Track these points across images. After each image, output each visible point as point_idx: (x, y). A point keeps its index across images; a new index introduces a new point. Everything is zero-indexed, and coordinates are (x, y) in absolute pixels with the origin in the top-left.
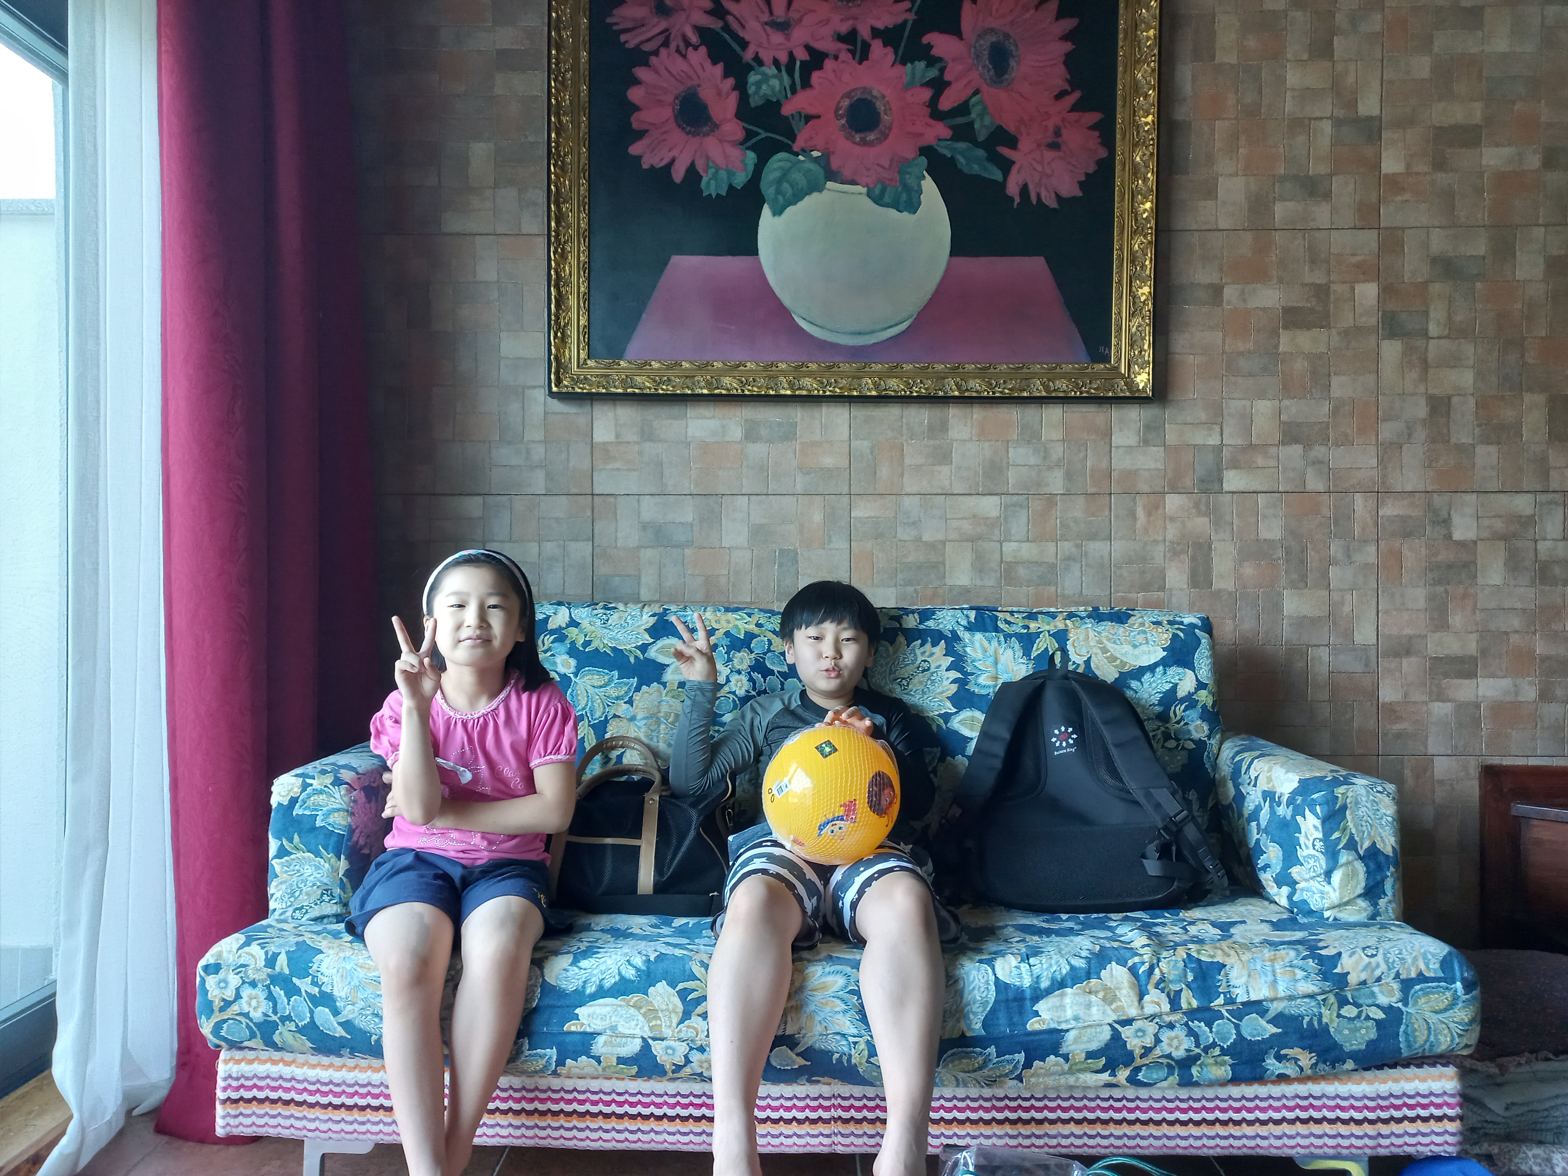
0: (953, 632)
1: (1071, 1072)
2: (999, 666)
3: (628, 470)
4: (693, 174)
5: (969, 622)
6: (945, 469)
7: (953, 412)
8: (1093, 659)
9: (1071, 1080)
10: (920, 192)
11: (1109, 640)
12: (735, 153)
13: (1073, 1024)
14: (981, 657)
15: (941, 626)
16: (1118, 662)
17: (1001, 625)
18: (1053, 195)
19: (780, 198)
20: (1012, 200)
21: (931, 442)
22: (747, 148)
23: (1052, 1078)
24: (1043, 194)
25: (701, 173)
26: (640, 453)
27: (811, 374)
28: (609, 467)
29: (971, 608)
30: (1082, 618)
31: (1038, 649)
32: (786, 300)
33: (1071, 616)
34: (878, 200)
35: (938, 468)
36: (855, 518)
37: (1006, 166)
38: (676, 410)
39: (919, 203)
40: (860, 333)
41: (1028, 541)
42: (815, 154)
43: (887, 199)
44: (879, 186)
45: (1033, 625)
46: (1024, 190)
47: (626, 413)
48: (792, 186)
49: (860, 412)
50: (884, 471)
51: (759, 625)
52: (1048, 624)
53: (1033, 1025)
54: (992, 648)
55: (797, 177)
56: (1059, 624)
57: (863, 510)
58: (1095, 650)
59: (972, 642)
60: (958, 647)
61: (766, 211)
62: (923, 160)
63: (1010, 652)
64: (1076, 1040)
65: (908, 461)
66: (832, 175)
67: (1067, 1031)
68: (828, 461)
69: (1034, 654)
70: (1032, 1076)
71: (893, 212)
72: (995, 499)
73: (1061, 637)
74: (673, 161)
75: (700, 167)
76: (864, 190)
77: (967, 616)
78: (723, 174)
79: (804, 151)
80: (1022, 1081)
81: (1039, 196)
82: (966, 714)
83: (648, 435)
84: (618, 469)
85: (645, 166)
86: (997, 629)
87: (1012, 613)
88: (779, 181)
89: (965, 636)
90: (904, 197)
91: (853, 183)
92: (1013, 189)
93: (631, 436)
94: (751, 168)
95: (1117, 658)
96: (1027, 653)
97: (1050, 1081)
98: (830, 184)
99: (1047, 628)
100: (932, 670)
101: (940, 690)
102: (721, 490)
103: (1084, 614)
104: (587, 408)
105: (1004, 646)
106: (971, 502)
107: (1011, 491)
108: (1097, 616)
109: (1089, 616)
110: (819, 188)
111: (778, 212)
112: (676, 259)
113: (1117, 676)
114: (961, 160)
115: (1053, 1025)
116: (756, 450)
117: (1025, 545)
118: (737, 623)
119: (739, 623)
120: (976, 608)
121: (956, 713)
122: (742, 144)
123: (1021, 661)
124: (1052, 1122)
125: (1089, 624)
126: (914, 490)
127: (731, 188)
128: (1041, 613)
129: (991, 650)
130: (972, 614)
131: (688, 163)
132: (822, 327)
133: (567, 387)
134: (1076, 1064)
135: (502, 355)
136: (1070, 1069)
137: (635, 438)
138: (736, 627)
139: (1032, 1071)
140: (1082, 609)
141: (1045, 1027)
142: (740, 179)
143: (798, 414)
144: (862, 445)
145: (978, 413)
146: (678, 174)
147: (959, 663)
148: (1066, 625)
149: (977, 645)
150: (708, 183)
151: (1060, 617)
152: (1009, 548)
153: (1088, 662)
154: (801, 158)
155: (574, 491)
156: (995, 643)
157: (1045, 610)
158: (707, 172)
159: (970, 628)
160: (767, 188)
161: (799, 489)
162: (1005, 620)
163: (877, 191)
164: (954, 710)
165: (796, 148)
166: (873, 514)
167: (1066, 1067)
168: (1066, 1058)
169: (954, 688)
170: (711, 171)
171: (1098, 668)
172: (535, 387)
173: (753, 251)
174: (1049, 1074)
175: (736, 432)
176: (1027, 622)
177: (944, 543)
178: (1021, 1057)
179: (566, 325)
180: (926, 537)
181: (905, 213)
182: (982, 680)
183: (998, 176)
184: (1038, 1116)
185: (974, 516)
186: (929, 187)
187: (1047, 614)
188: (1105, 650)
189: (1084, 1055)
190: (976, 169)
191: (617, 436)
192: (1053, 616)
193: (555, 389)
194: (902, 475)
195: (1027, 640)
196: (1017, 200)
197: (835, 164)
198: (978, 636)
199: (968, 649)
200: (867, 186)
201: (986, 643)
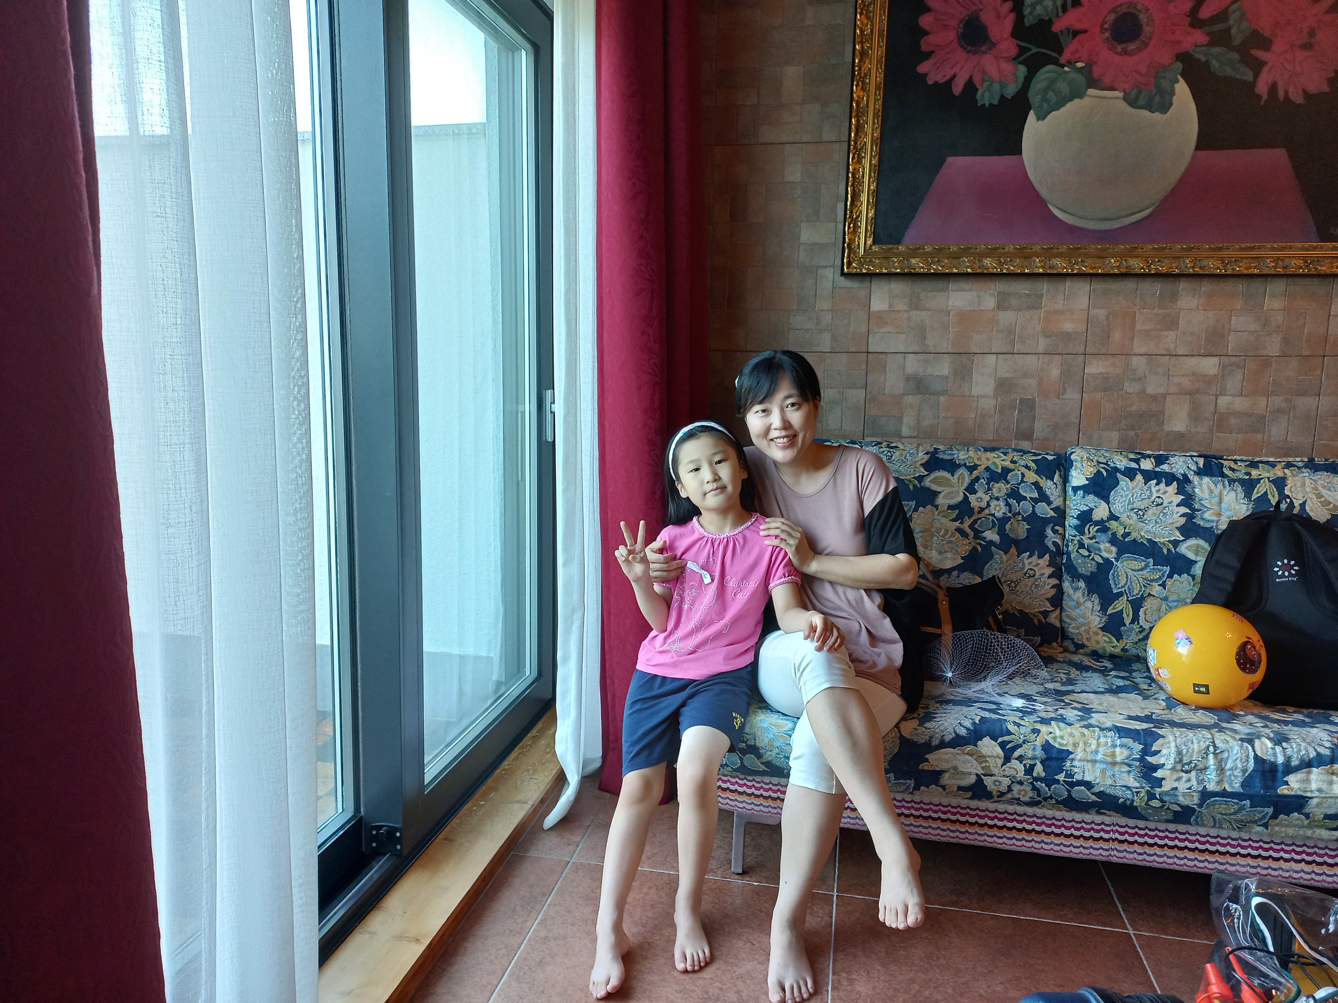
0: (1185, 476)
1: (1309, 826)
2: (1223, 505)
3: (897, 333)
4: (970, 87)
5: (1198, 468)
6: (1172, 334)
7: (1183, 285)
8: (1308, 502)
9: (1309, 833)
10: (1172, 93)
11: (1324, 487)
12: (1007, 67)
13: (1317, 794)
14: (1207, 497)
15: (1174, 470)
16: (1331, 506)
17: (1226, 471)
18: (1300, 92)
19: (1045, 105)
20: (1260, 97)
21: (1161, 311)
22: (1020, 63)
23: (1293, 829)
24: (1291, 90)
25: (978, 86)
26: (909, 319)
27: (1060, 255)
28: (881, 330)
29: (1200, 456)
30: (1299, 468)
31: (1258, 493)
32: (1044, 192)
33: (1289, 465)
34: (1133, 103)
35: (1166, 333)
36: (1088, 374)
37: (1257, 66)
38: (940, 284)
39: (1171, 104)
40: (1106, 220)
41: (1241, 395)
42: (1079, 65)
43: (1141, 102)
44: (1135, 91)
45: (1255, 473)
46: (1273, 88)
47: (897, 287)
48: (1056, 94)
49: (1099, 286)
50: (1117, 336)
51: (1013, 462)
52: (1268, 472)
53: (1283, 790)
54: (1218, 490)
55: (1062, 86)
56: (1278, 472)
57: (1095, 368)
58: (1310, 495)
59: (1201, 485)
60: (1188, 488)
61: (1032, 116)
62: (1179, 65)
63: (1233, 494)
64: (1318, 805)
65: (1138, 327)
66: (1093, 83)
67: (1312, 798)
68: (1068, 326)
69: (1254, 496)
70: (1277, 825)
71: (1146, 113)
72: (1215, 360)
73: (1280, 483)
74: (954, 76)
75: (976, 81)
76: (1121, 95)
77: (1196, 463)
78: (996, 86)
79: (1070, 63)
80: (1267, 829)
81: (1286, 92)
82: (1193, 542)
83: (915, 305)
84: (889, 332)
85: (930, 82)
86: (1223, 475)
87: (1235, 461)
88: (1046, 90)
89: (1195, 479)
90: (1157, 99)
91: (1112, 89)
92: (1262, 88)
93: (901, 306)
94: (1021, 79)
95: (1331, 503)
96: (1248, 495)
97: (1291, 831)
98: (1091, 91)
99: (1268, 475)
100: (1164, 505)
101: (1171, 521)
102: (974, 349)
103: (1301, 464)
104: (867, 284)
105: (1228, 488)
106: (1192, 361)
107: (1230, 353)
108: (1312, 466)
109: (1306, 466)
110: (1080, 95)
111: (1041, 117)
112: (950, 160)
113: (1329, 517)
114: (1215, 63)
115: (1299, 793)
116: (1007, 317)
117: (1238, 400)
118: (996, 460)
119: (997, 460)
120: (1205, 457)
121: (1184, 540)
122: (1014, 59)
123: (1243, 501)
124: (1287, 860)
125: (1306, 473)
126: (1142, 350)
127: (1003, 97)
128: (1262, 462)
129: (1216, 492)
130: (1201, 461)
131: (967, 77)
132: (1073, 215)
133: (855, 268)
134: (1315, 821)
135: (802, 241)
136: (1309, 824)
137: (905, 307)
138: (994, 463)
139: (1277, 821)
140: (1298, 459)
141: (1293, 793)
142: (1011, 90)
143: (1044, 287)
144: (1100, 313)
145: (1206, 286)
146: (958, 88)
147: (1188, 500)
148: (1285, 473)
149: (1205, 487)
150: (983, 95)
151: (1279, 467)
152: (1223, 401)
153: (1303, 505)
154: (1066, 69)
155: (853, 349)
156: (1220, 486)
157: (1265, 459)
158: (982, 85)
159: (1199, 473)
160: (1034, 97)
161: (1041, 349)
162: (1230, 468)
163: (1133, 95)
164: (1182, 538)
165: (1062, 60)
166: (1104, 371)
167: (1306, 822)
168: (1307, 816)
169: (1183, 520)
170: (986, 84)
171: (1312, 510)
172: (826, 267)
173: (1017, 150)
174: (1290, 825)
175: (990, 302)
176: (1249, 469)
177: (1164, 396)
178: (1270, 810)
179: (857, 217)
180: (1150, 390)
181: (1157, 114)
182: (1207, 516)
183: (1249, 76)
184: (1275, 855)
185: (1194, 374)
186: (1182, 89)
187: (1267, 463)
188: (1319, 496)
189: (1322, 816)
190: (1228, 71)
191: (890, 306)
192: (1273, 465)
193: (846, 270)
194: (1132, 339)
195: (1249, 485)
196: (1265, 97)
197: (1096, 72)
198: (1206, 480)
199: (1197, 490)
200: (1124, 91)
201: (1212, 486)
